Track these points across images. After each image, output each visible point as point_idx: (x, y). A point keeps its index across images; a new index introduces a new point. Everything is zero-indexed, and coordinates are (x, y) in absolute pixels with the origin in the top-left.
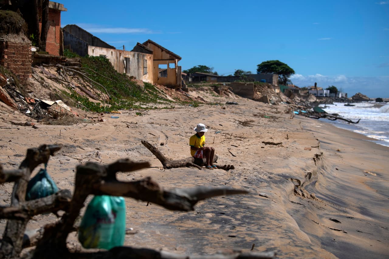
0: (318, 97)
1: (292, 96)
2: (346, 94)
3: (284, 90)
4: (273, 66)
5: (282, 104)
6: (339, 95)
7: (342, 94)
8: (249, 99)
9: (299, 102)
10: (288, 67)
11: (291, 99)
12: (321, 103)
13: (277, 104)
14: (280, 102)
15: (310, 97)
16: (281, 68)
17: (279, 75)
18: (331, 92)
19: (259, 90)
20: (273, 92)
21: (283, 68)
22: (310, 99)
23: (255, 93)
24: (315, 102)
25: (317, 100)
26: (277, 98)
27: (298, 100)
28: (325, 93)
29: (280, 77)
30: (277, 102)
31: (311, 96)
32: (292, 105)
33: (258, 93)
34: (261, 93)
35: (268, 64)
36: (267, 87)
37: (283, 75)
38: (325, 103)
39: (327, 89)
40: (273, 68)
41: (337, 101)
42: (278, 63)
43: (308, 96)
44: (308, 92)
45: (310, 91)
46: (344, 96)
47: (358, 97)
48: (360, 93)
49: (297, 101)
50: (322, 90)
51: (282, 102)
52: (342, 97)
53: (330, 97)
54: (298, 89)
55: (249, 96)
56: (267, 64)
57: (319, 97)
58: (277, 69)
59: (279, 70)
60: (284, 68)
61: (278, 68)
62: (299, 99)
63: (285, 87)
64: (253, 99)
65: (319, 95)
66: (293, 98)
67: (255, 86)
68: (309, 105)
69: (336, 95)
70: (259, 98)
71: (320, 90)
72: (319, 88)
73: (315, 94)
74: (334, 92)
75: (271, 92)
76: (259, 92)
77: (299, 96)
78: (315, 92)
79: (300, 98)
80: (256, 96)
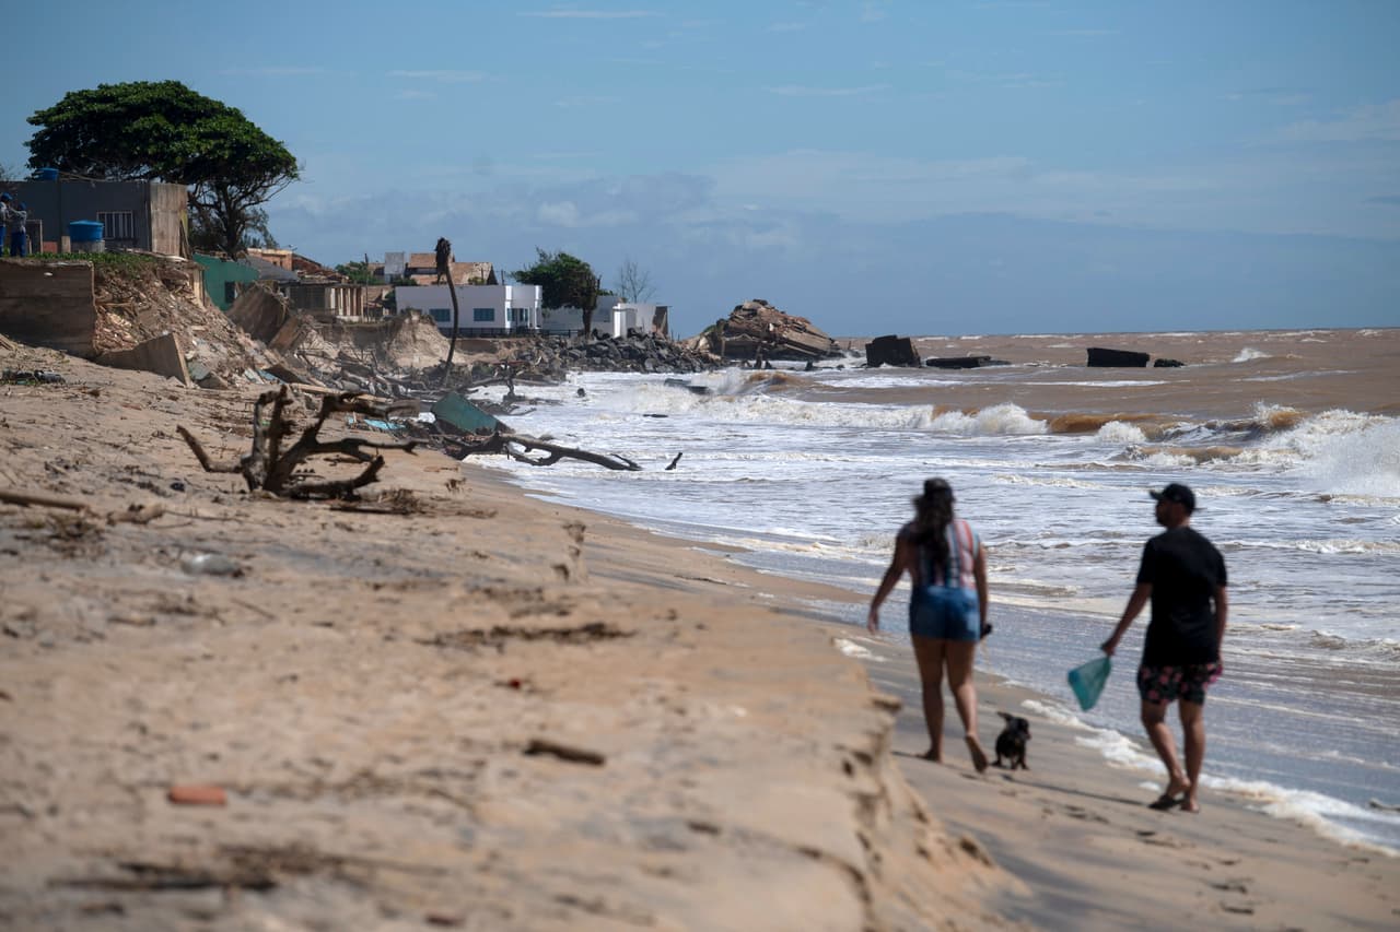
0: (457, 335)
1: (285, 335)
2: (661, 312)
3: (229, 287)
4: (141, 123)
5: (252, 381)
6: (609, 319)
7: (630, 315)
8: (67, 357)
9: (334, 368)
10: (250, 128)
11: (280, 349)
12: (482, 375)
13: (225, 383)
14: (241, 372)
15: (404, 334)
16: (202, 136)
17: (191, 188)
18: (550, 300)
19: (121, 301)
20: (193, 314)
21: (215, 135)
22: (402, 345)
23: (100, 321)
24: (443, 371)
25: (458, 359)
26: (223, 349)
27: (324, 355)
28: (508, 305)
29: (192, 200)
30: (220, 369)
31: (413, 327)
32: (307, 387)
33: (114, 318)
34: (131, 318)
35: (108, 106)
36: (158, 284)
37: (219, 187)
38: (508, 375)
39: (527, 278)
40: (140, 137)
41: (597, 360)
42: (178, 105)
43: (393, 329)
44: (390, 302)
45: (404, 296)
46: (645, 323)
47: (749, 332)
48: (764, 303)
49: (323, 366)
50: (492, 280)
51: (250, 373)
52: (631, 333)
53: (545, 333)
54: (321, 279)
55: (67, 340)
56: (97, 107)
57: (471, 333)
58: (176, 146)
59: (185, 155)
60: (225, 136)
61: (179, 137)
62: (333, 352)
63: (233, 270)
64: (94, 357)
65: (467, 320)
66: (293, 346)
67: (100, 280)
68: (402, 389)
69: (587, 319)
70: (126, 347)
71: (474, 281)
72: (469, 267)
73: (437, 316)
74: (573, 302)
75: (183, 313)
76: (120, 312)
77: (333, 329)
78: (440, 297)
79: (336, 341)
80: (107, 337)
